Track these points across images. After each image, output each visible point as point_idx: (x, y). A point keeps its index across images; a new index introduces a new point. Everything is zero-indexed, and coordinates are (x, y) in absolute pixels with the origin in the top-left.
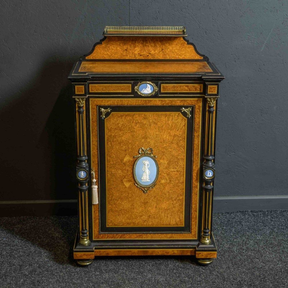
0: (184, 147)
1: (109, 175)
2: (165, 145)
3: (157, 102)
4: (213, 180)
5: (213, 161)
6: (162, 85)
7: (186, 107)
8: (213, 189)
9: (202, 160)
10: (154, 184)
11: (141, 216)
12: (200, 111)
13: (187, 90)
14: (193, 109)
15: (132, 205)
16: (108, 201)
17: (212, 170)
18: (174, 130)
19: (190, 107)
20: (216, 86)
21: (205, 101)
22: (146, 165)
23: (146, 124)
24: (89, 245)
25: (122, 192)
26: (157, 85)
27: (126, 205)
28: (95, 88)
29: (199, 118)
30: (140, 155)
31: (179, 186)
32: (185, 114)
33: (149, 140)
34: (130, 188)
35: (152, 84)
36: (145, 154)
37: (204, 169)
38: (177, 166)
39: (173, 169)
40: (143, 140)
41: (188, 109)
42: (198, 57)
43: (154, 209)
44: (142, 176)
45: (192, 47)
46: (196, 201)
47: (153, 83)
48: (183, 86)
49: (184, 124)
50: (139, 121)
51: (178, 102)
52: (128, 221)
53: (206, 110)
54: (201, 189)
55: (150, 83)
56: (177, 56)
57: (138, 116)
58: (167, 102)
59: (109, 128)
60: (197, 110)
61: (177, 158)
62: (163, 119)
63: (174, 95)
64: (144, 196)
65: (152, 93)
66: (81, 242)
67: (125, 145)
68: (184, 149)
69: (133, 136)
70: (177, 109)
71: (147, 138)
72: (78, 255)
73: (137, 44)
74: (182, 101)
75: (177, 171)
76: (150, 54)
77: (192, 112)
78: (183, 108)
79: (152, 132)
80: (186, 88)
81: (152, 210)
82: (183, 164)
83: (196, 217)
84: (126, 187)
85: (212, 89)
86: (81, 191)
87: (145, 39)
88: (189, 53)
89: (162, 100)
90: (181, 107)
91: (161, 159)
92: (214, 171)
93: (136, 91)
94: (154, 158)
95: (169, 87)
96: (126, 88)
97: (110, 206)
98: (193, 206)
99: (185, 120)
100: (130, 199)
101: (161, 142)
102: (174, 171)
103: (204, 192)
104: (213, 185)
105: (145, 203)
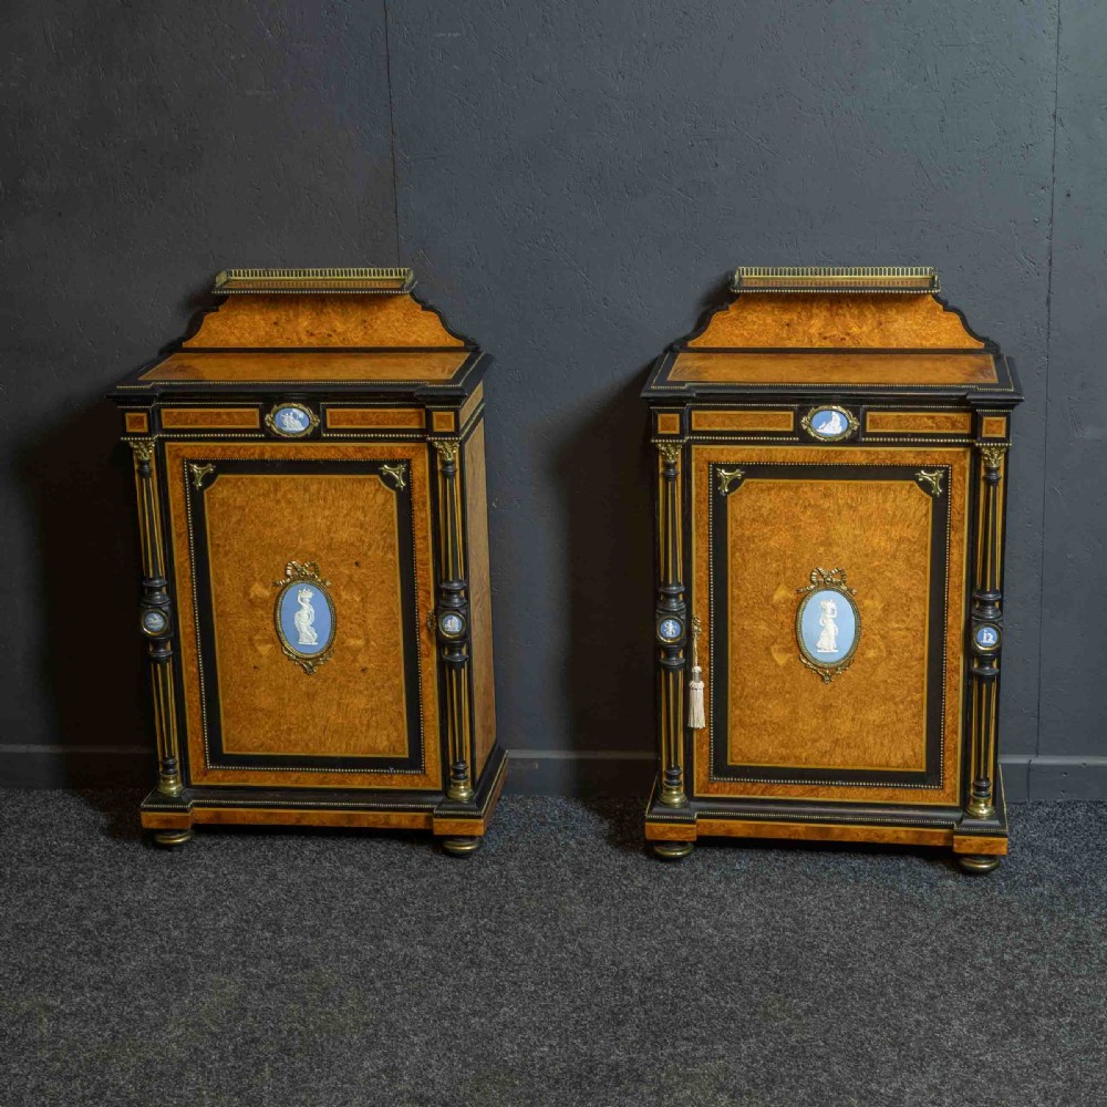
0: (925, 568)
1: (735, 634)
2: (876, 563)
3: (857, 456)
4: (997, 652)
5: (997, 604)
6: (869, 414)
7: (930, 470)
8: (999, 675)
9: (971, 601)
10: (848, 661)
11: (815, 741)
12: (964, 479)
13: (932, 427)
14: (946, 474)
15: (794, 711)
16: (733, 699)
17: (995, 629)
18: (900, 526)
19: (940, 469)
20: (1004, 419)
21: (977, 455)
22: (829, 611)
23: (829, 508)
24: (684, 805)
25: (768, 677)
26: (856, 414)
27: (776, 710)
28: (704, 420)
29: (962, 496)
30: (812, 587)
31: (910, 668)
32: (926, 486)
33: (835, 550)
34: (787, 667)
35: (844, 412)
36: (826, 585)
37: (973, 624)
38: (908, 616)
39: (897, 622)
40: (822, 549)
41: (936, 474)
42: (970, 343)
43: (849, 724)
44: (818, 639)
45: (955, 320)
46: (955, 706)
47: (845, 408)
48: (922, 417)
49: (924, 512)
50: (813, 503)
51: (907, 456)
52: (783, 751)
53: (979, 477)
54: (969, 675)
55: (839, 408)
56: (918, 341)
57: (810, 489)
58: (882, 455)
59: (739, 518)
60: (956, 477)
61: (906, 595)
62: (872, 496)
63: (899, 439)
64: (823, 688)
65: (842, 434)
66: (665, 798)
67: (777, 561)
68: (924, 573)
69: (796, 538)
70: (907, 472)
71: (830, 544)
72: (655, 830)
73: (815, 311)
74: (919, 453)
75: (908, 629)
76: (848, 334)
77: (944, 483)
78: (923, 472)
79: (844, 530)
80: (930, 423)
81: (844, 727)
82: (921, 610)
83: (956, 748)
84: (777, 666)
85: (994, 426)
86: (668, 669)
87: (837, 299)
88: (947, 331)
89: (868, 452)
90: (918, 468)
91: (865, 596)
92: (1000, 632)
93: (805, 427)
94: (848, 595)
95: (887, 421)
96: (782, 420)
97: (738, 712)
98: (949, 719)
99: (928, 500)
100: (787, 696)
101: (867, 555)
102: (900, 629)
103: (975, 683)
104: (999, 666)
105: (826, 708)
